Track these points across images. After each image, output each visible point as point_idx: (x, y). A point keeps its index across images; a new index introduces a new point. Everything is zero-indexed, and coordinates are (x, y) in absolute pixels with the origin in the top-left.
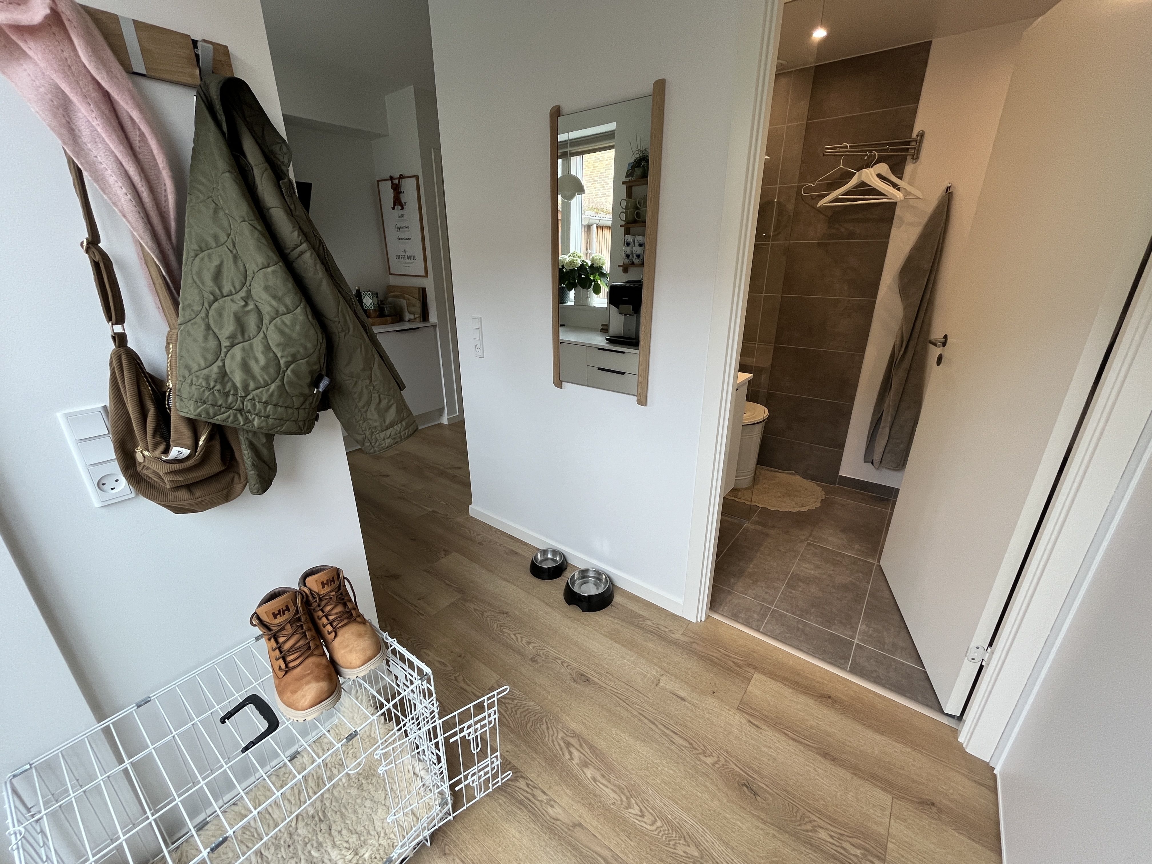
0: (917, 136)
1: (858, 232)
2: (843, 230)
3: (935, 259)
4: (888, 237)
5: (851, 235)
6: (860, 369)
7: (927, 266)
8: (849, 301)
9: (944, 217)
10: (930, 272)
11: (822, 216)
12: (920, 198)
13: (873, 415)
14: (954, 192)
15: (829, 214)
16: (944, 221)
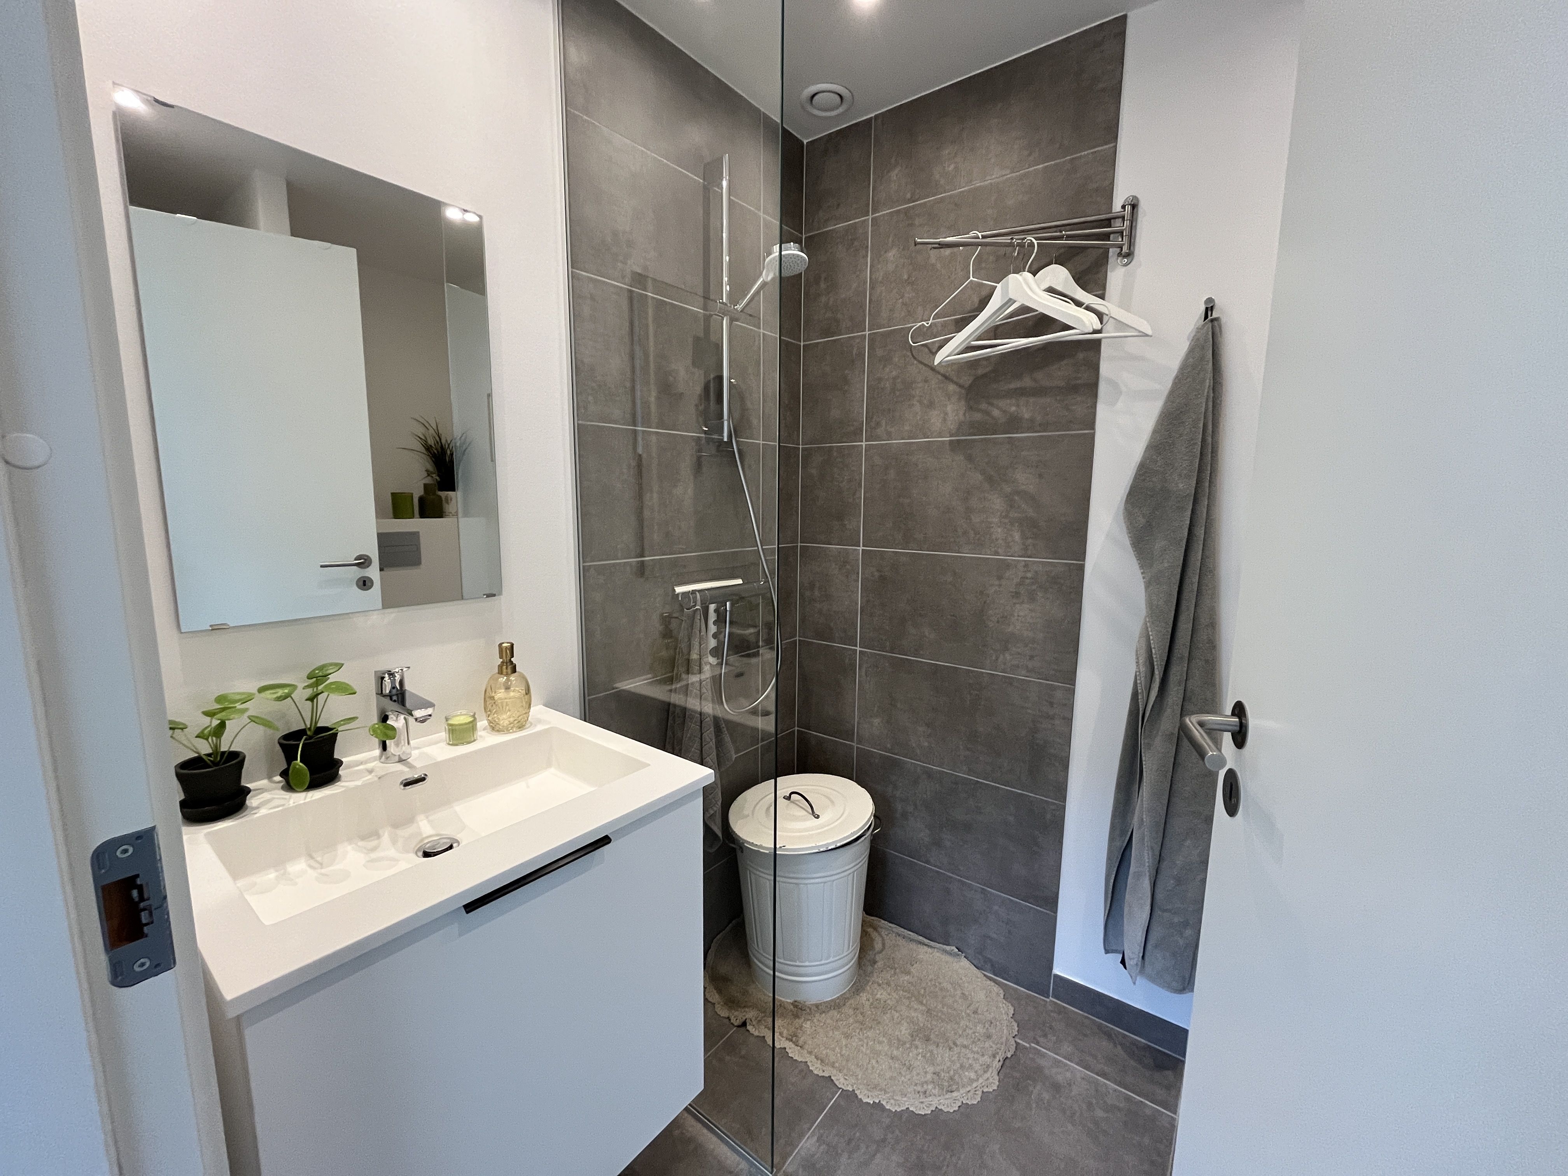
0: (1123, 207)
1: (1027, 416)
2: (996, 413)
3: (1200, 470)
4: (1090, 423)
5: (1014, 423)
6: (1068, 721)
7: (1184, 486)
8: (1026, 565)
9: (1209, 375)
10: (1196, 501)
11: (952, 387)
12: (1147, 335)
13: (1111, 839)
14: (1224, 320)
15: (967, 380)
16: (1208, 383)
